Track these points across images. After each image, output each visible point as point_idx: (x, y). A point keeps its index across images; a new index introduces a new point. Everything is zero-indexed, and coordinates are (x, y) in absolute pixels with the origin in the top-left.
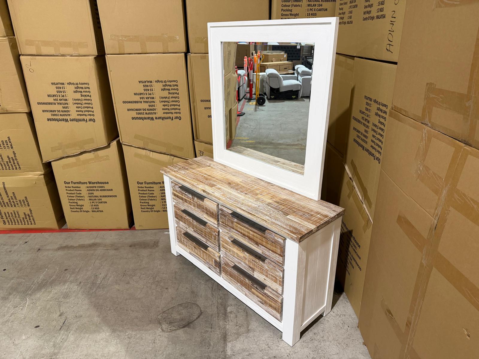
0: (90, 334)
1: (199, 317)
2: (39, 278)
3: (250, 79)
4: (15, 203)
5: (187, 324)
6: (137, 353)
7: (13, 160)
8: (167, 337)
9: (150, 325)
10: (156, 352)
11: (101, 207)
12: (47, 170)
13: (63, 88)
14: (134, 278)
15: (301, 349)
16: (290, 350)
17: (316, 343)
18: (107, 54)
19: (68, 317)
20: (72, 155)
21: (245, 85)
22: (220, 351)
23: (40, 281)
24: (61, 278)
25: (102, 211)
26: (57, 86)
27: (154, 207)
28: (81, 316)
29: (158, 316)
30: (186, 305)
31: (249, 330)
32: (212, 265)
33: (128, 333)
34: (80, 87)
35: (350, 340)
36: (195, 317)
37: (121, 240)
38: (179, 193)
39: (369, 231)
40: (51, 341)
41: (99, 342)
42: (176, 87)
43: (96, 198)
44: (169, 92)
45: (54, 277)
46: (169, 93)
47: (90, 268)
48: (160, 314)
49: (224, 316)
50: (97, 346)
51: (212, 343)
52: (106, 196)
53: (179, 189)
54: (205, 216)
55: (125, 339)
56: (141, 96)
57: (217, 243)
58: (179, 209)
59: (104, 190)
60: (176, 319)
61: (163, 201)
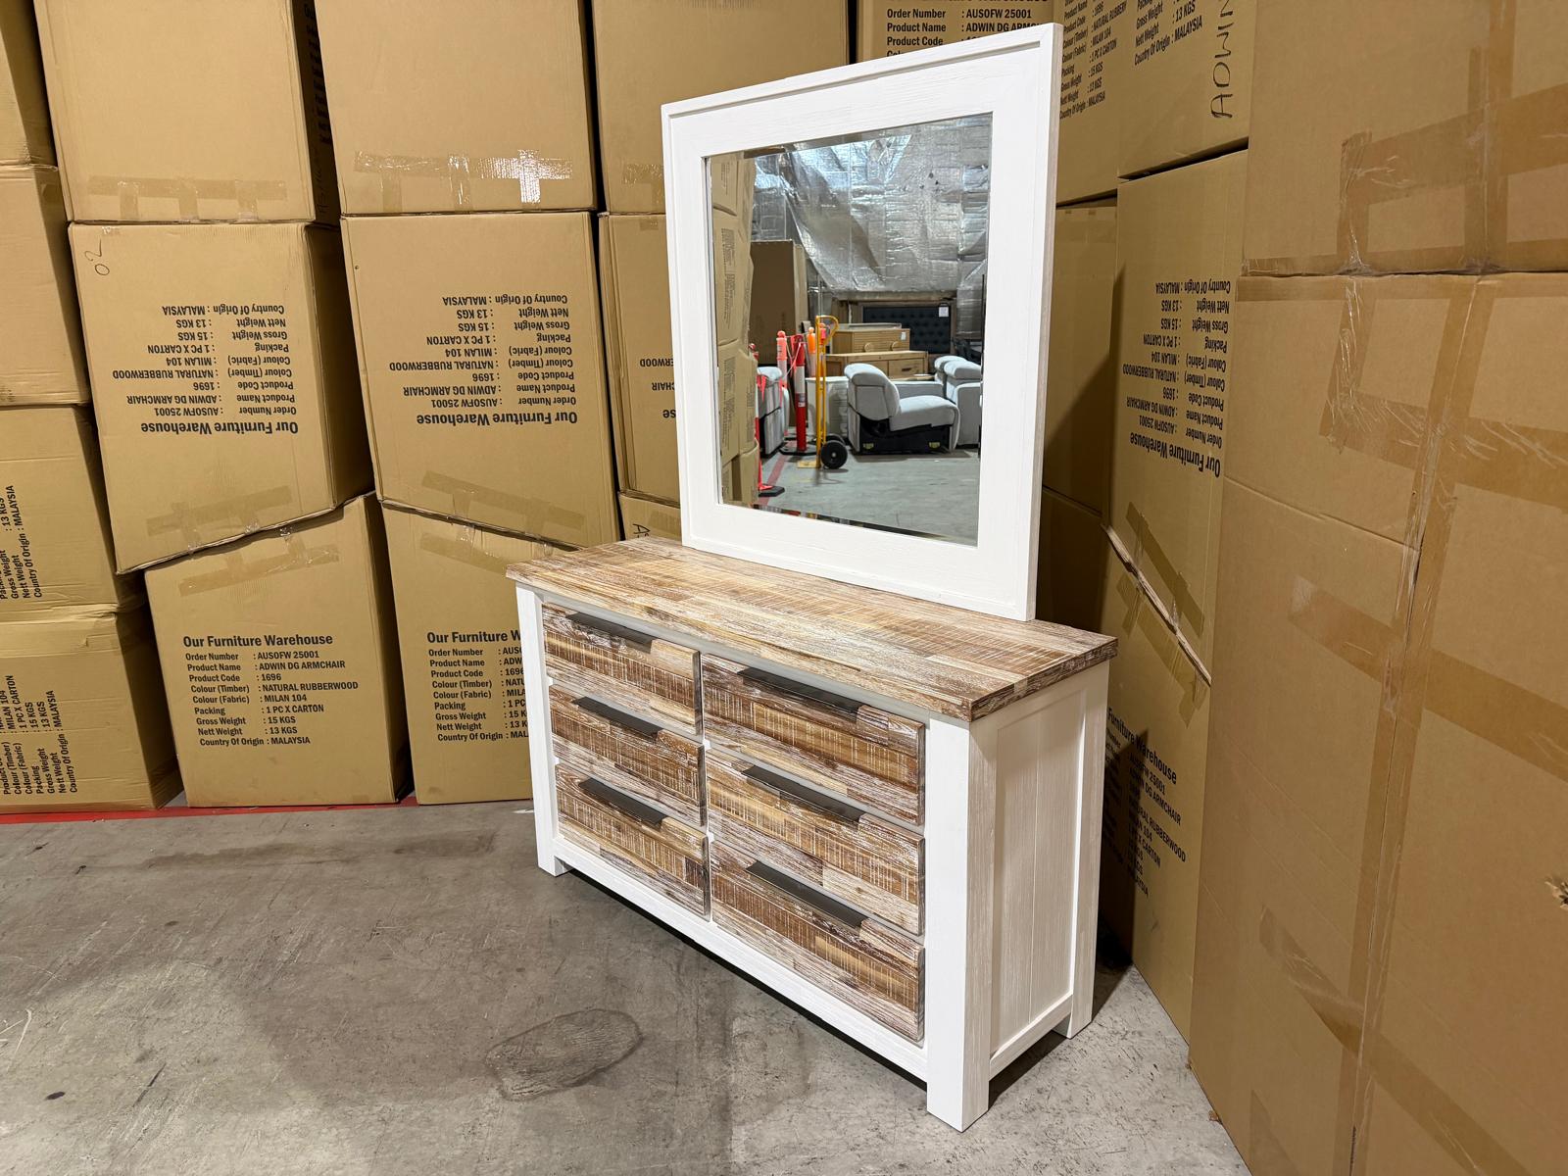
0: (244, 1113)
1: (632, 1051)
2: (76, 950)
3: (797, 392)
4: (13, 713)
5: (593, 1074)
6: (408, 1168)
7: (19, 565)
8: (519, 1117)
9: (460, 1081)
10: (479, 1162)
11: (304, 723)
12: (129, 599)
13: (201, 324)
14: (407, 941)
15: (993, 1140)
16: (957, 1144)
17: (1046, 1120)
18: (347, 215)
19: (169, 1062)
20: (215, 544)
21: (783, 416)
22: (709, 1152)
23: (77, 958)
24: (151, 947)
25: (307, 740)
26: (181, 317)
27: (480, 721)
28: (216, 1060)
29: (487, 1052)
30: (588, 1017)
31: (808, 1087)
32: (678, 882)
33: (380, 1108)
34: (253, 321)
35: (1165, 1106)
36: (619, 1053)
37: (368, 835)
38: (566, 641)
39: (1201, 717)
40: (101, 1139)
41: (276, 1135)
42: (560, 319)
43: (286, 693)
44: (539, 335)
45: (128, 945)
46: (540, 338)
47: (256, 917)
48: (495, 1046)
49: (721, 1046)
50: (269, 1149)
51: (679, 1131)
52: (321, 686)
53: (569, 625)
54: (656, 702)
55: (371, 1124)
56: (450, 347)
57: (695, 792)
58: (567, 699)
59: (317, 665)
60: (551, 1060)
61: (513, 698)
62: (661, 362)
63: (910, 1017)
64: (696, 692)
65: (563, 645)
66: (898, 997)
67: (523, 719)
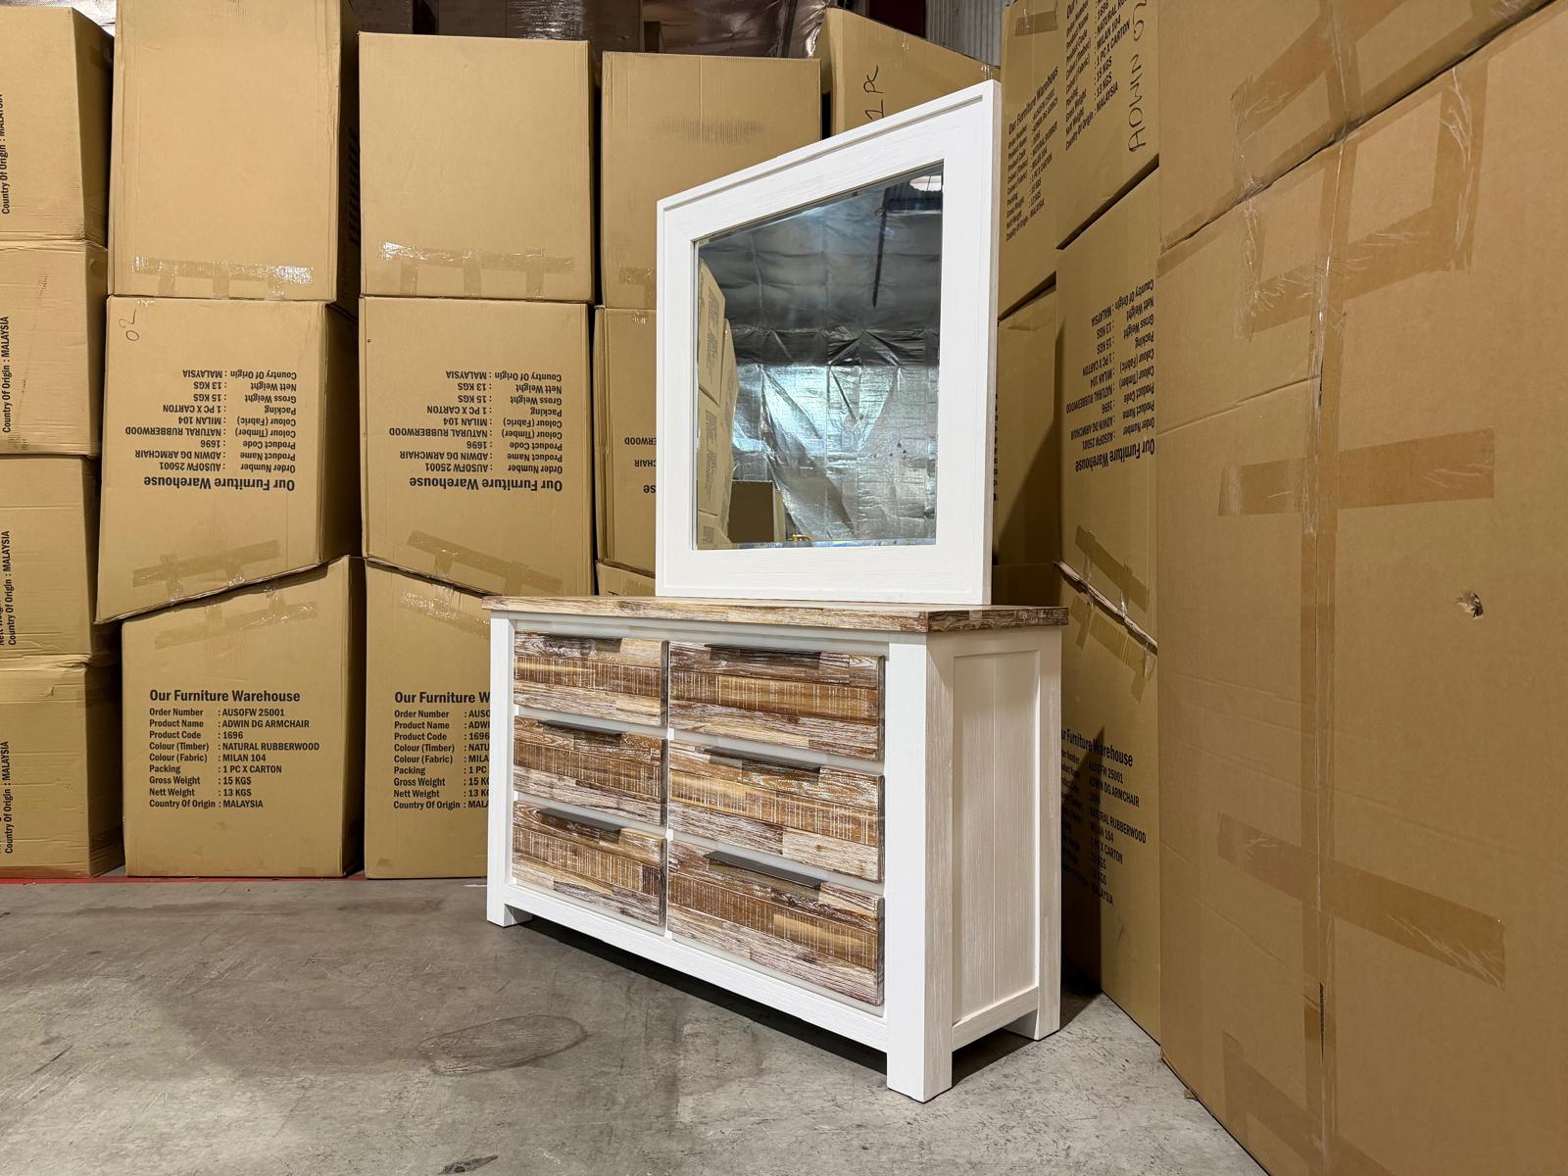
0: (153, 1080)
1: (576, 1044)
5: (532, 1059)
6: (327, 1121)
8: (450, 1087)
9: (390, 1062)
10: (404, 1118)
11: (260, 785)
12: (99, 653)
13: (217, 386)
14: (344, 968)
15: (957, 1109)
16: (919, 1111)
17: (1012, 1096)
18: (366, 296)
19: (76, 1045)
20: (199, 596)
22: (653, 1114)
24: (70, 967)
25: (261, 804)
26: (199, 380)
27: (439, 788)
28: (127, 1044)
29: (421, 1042)
30: (531, 1021)
31: (762, 1070)
33: (300, 1079)
34: (266, 386)
35: (1137, 1088)
36: (562, 1046)
37: (311, 898)
38: (537, 661)
41: (184, 1096)
42: (554, 395)
43: (246, 752)
44: (533, 409)
45: (46, 966)
46: (534, 411)
47: (185, 950)
48: (430, 1039)
49: (670, 1042)
50: (176, 1106)
51: (621, 1099)
52: (282, 747)
53: (541, 645)
54: (623, 702)
55: (289, 1090)
56: (448, 416)
57: (656, 790)
58: (532, 725)
59: (281, 724)
60: (489, 1049)
61: (475, 765)
62: (644, 441)
63: (869, 978)
64: (663, 681)
65: (533, 666)
66: (857, 959)
67: (484, 787)
